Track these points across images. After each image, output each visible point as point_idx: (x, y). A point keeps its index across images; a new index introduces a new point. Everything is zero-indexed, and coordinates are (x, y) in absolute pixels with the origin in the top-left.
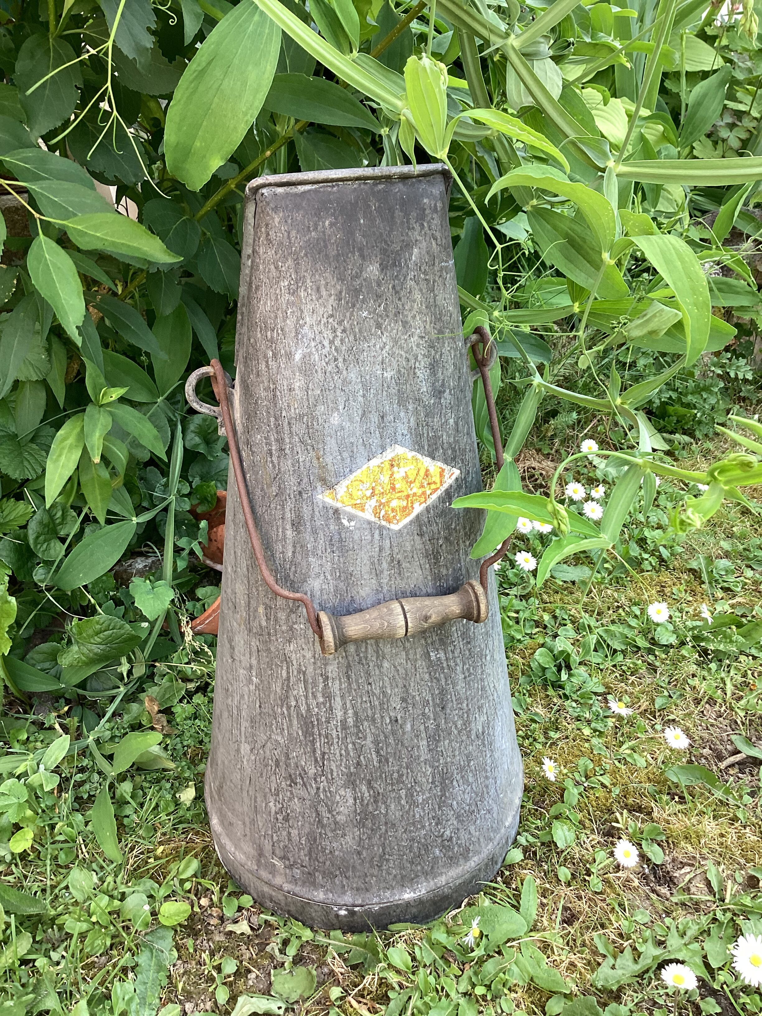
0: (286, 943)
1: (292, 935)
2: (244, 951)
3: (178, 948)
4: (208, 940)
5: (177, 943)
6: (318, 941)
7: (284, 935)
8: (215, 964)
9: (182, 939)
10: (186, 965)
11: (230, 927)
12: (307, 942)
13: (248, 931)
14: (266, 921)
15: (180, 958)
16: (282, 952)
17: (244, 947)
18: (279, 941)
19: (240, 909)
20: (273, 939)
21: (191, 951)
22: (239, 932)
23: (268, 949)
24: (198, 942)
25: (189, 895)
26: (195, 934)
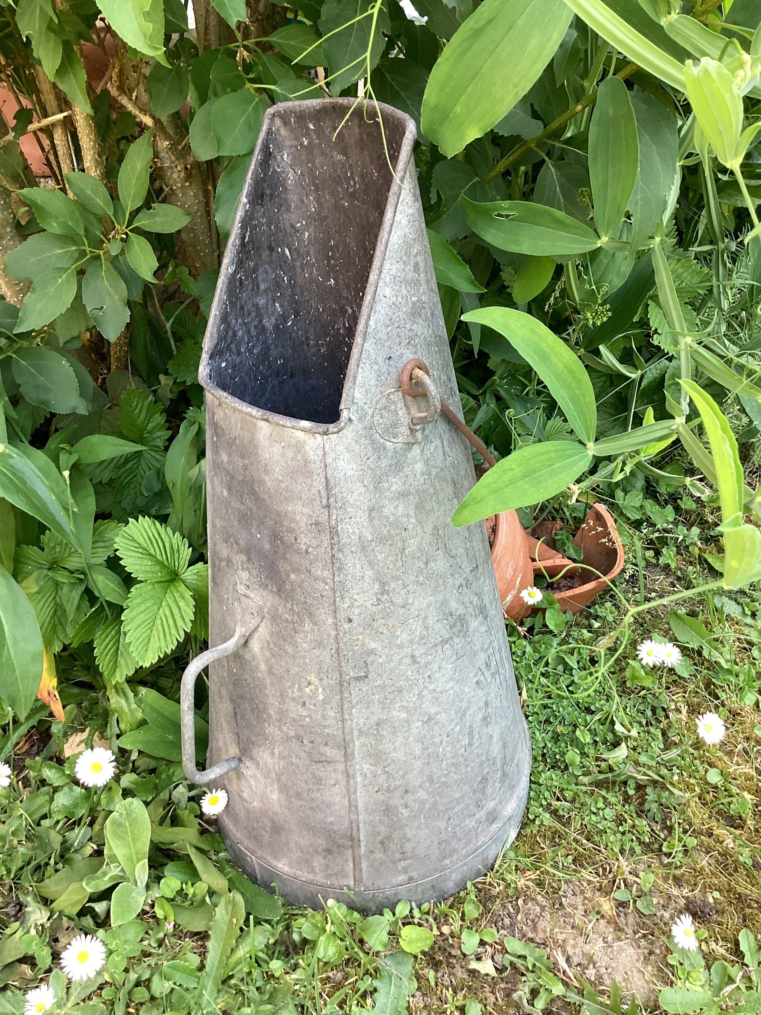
0: (534, 993)
1: (541, 986)
2: (489, 994)
3: (418, 977)
4: (450, 975)
5: (417, 973)
6: (570, 997)
7: (532, 984)
8: (458, 1004)
9: (422, 969)
10: (426, 998)
11: (474, 965)
12: (558, 996)
13: (493, 972)
14: (511, 963)
15: (419, 989)
16: (531, 1003)
17: (487, 989)
18: (527, 990)
19: (482, 943)
20: (520, 986)
21: (433, 984)
22: (483, 972)
23: (515, 996)
24: (440, 975)
25: (427, 916)
26: (436, 965)
